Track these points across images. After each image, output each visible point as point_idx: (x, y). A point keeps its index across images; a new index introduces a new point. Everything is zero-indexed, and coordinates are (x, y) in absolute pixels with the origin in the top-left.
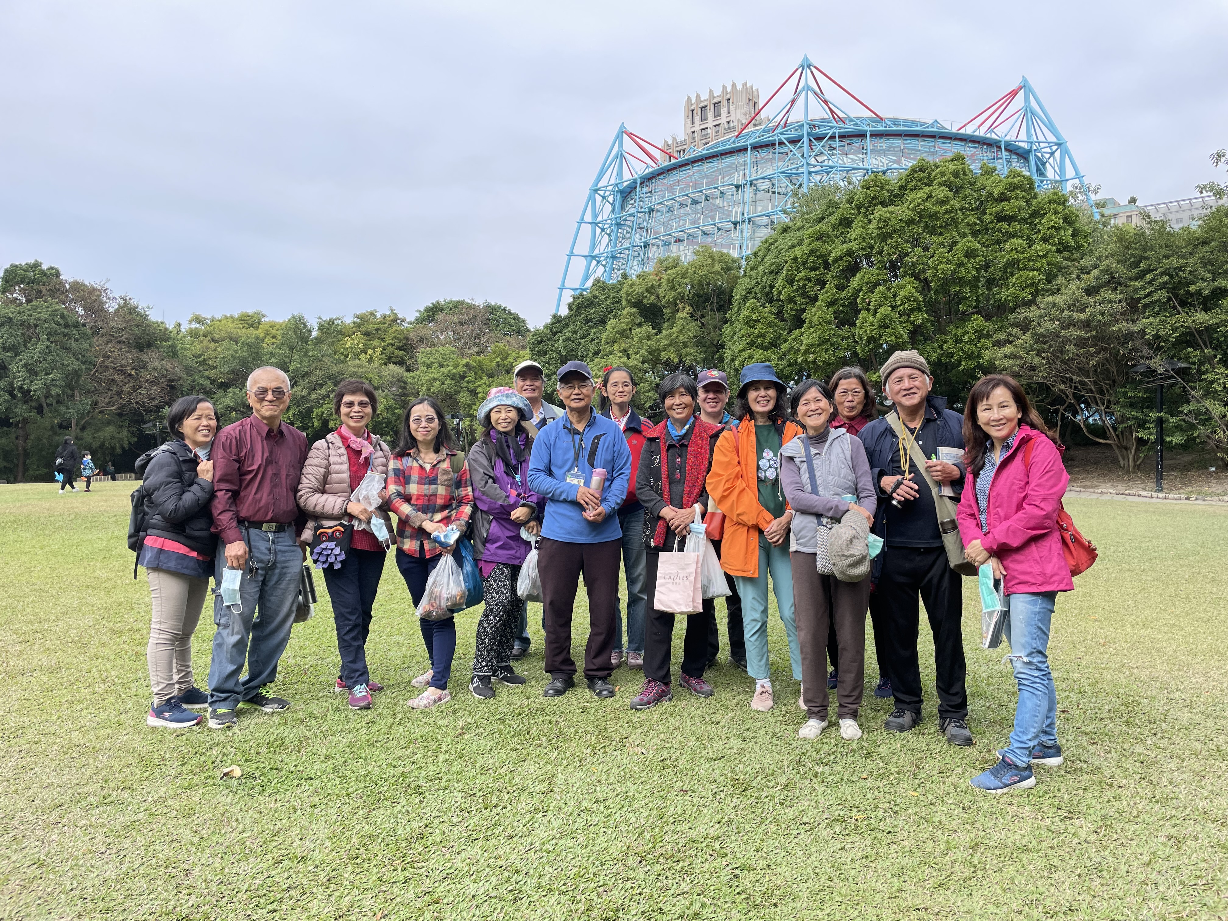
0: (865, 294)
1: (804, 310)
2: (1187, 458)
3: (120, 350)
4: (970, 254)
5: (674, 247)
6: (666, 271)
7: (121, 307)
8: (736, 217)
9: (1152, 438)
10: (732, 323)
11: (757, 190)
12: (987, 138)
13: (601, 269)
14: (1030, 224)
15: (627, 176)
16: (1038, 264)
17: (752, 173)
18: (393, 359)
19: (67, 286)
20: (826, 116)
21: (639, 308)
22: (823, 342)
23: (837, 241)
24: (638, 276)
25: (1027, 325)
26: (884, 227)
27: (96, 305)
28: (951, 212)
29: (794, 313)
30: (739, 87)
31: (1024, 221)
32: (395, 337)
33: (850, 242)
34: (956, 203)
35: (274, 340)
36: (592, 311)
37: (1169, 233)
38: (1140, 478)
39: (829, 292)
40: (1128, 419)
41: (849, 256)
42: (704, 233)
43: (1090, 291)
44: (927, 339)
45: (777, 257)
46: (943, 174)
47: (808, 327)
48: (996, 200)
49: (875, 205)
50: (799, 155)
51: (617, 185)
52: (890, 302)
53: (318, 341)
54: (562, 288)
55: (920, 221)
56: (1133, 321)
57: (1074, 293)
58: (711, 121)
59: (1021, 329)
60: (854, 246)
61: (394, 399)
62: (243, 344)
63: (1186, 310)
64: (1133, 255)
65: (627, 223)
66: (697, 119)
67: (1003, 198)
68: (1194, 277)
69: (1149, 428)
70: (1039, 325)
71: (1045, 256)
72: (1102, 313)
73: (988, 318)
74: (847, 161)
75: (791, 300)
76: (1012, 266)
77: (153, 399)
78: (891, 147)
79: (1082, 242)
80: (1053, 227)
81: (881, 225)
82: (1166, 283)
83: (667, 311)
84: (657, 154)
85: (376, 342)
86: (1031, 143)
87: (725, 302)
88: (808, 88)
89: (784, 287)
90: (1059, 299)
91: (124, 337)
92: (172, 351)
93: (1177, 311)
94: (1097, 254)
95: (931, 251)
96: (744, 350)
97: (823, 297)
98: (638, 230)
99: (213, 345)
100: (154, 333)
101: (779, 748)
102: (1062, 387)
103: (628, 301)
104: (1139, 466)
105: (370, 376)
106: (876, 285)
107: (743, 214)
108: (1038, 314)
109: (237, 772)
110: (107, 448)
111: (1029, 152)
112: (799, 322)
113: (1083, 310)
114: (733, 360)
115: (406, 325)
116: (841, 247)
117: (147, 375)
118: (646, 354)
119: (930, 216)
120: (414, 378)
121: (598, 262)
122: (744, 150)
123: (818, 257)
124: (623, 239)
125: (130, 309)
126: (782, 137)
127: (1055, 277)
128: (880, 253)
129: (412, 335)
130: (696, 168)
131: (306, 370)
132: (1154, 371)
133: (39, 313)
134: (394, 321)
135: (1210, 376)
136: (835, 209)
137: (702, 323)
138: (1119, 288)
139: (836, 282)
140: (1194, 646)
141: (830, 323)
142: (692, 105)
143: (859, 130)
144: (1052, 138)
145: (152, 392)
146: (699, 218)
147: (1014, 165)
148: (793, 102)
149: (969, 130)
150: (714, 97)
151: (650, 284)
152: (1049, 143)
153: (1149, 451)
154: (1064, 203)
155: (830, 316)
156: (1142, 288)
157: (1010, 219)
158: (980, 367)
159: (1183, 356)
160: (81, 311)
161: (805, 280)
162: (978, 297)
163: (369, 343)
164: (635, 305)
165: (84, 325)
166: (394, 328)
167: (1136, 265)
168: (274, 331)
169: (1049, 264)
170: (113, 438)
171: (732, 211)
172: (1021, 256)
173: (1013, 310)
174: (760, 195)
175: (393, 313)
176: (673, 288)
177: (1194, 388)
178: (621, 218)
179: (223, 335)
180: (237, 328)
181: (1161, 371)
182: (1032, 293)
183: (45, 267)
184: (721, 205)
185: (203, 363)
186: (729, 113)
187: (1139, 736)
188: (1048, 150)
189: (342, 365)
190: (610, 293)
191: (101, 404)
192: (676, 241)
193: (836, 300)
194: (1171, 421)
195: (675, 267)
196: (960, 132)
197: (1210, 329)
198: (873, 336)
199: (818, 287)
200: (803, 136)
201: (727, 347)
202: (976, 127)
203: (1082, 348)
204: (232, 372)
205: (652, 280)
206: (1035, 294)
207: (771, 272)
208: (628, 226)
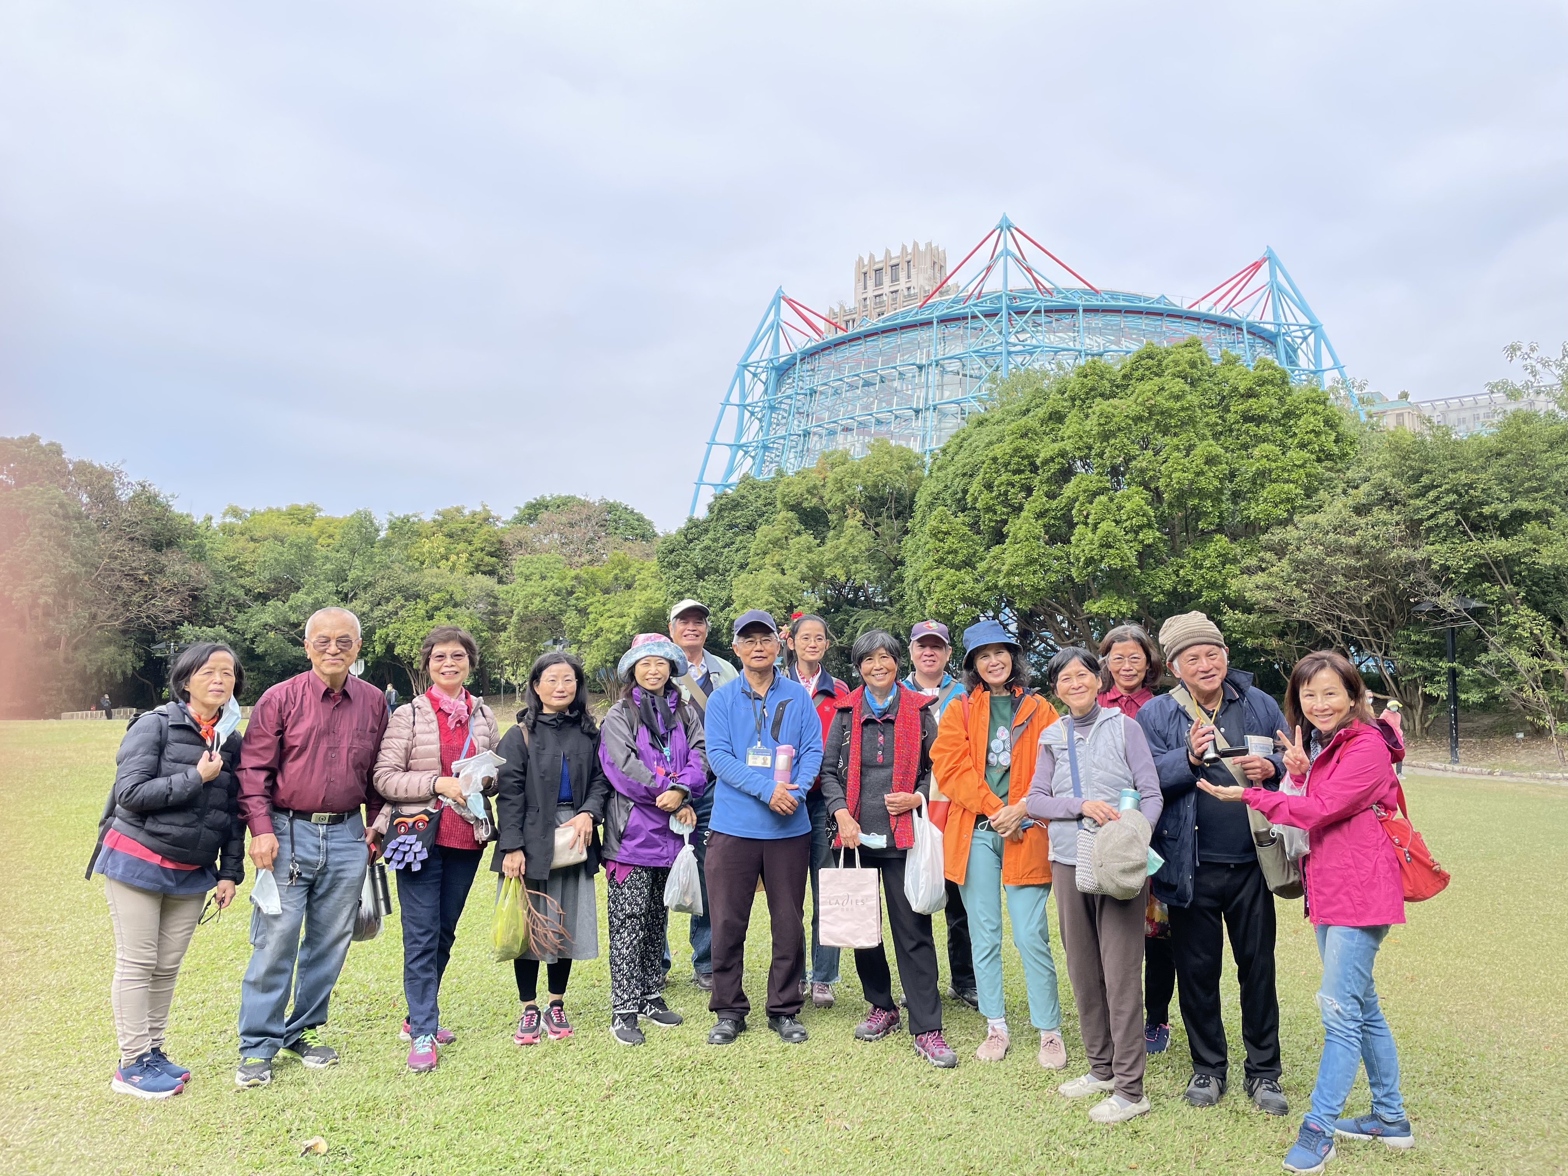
0: (1083, 504)
1: (1005, 522)
2: (1487, 721)
3: (132, 550)
4: (1211, 461)
5: (840, 438)
6: (832, 468)
7: (138, 495)
8: (918, 403)
9: (1443, 695)
10: (914, 535)
11: (944, 372)
12: (1225, 318)
13: (749, 461)
14: (1284, 425)
15: (784, 350)
16: (1294, 476)
17: (939, 351)
18: (482, 568)
19: (71, 467)
20: (1029, 286)
21: (797, 512)
22: (1031, 562)
23: (1046, 438)
24: (797, 473)
25: (1283, 549)
26: (1106, 423)
27: (105, 491)
28: (1187, 409)
29: (993, 524)
30: (922, 247)
31: (1277, 422)
32: (486, 540)
33: (1063, 440)
34: (1193, 398)
35: (331, 541)
36: (739, 514)
37: (1455, 442)
38: (1429, 744)
39: (1037, 501)
40: (1413, 671)
41: (1063, 457)
42: (879, 422)
43: (1360, 510)
44: (1160, 562)
45: (971, 456)
46: (1176, 363)
47: (1011, 543)
48: (1242, 396)
49: (1094, 397)
50: (996, 332)
51: (771, 360)
52: (1114, 515)
53: (387, 543)
54: (700, 483)
55: (1150, 418)
56: (1416, 548)
57: (1340, 512)
58: (886, 288)
59: (1276, 554)
60: (1068, 445)
61: (480, 619)
62: (291, 545)
63: (1480, 535)
64: (1411, 468)
65: (783, 406)
66: (871, 283)
67: (1250, 394)
68: (1488, 496)
69: (1439, 682)
70: (1298, 549)
71: (1302, 466)
72: (1376, 538)
73: (1234, 538)
74: (1053, 340)
75: (989, 509)
76: (1262, 477)
77: (170, 612)
78: (1108, 325)
79: (1348, 449)
80: (1313, 431)
81: (1102, 421)
82: (1454, 503)
83: (832, 517)
84: (821, 325)
85: (462, 546)
86: (1279, 325)
87: (905, 508)
88: (1007, 253)
89: (981, 492)
90: (1320, 518)
91: (139, 532)
92: (199, 552)
93: (1469, 536)
94: (1367, 465)
95: (1163, 455)
96: (931, 568)
97: (1031, 507)
98: (797, 416)
99: (252, 545)
100: (176, 529)
101: (1019, 1123)
102: (1329, 627)
103: (785, 504)
104: (1427, 729)
105: (450, 588)
106: (1095, 494)
107: (926, 399)
108: (1296, 536)
109: (323, 1147)
110: (105, 674)
111: (1276, 335)
112: (999, 537)
113: (1352, 533)
114: (916, 581)
115: (500, 525)
116: (1052, 446)
117: (162, 582)
118: (805, 570)
119: (1162, 413)
120: (508, 592)
121: (746, 452)
122: (929, 323)
123: (1023, 458)
124: (778, 425)
125: (149, 498)
126: (976, 310)
127: (1316, 490)
128: (1101, 455)
129: (507, 538)
130: (870, 343)
131: (370, 579)
132: (1443, 611)
133: (32, 500)
134: (486, 519)
135: (1512, 619)
136: (1042, 401)
137: (877, 533)
138: (1395, 507)
139: (1046, 489)
140: (1524, 983)
141: (1038, 539)
142: (864, 266)
143: (1071, 305)
144: (1304, 320)
145: (169, 603)
146: (873, 403)
147: (1259, 350)
148: (989, 268)
149: (1203, 308)
150: (891, 259)
151: (811, 484)
152: (1300, 326)
153: (1439, 710)
154: (1324, 403)
155: (1039, 530)
156: (1425, 508)
157: (1258, 420)
158: (1226, 599)
159: (1477, 592)
160: (85, 499)
161: (1008, 484)
162: (1221, 513)
163: (452, 547)
164: (792, 508)
165: (87, 517)
166: (486, 529)
167: (1416, 479)
168: (331, 530)
169: (1308, 475)
170: (114, 661)
171: (912, 396)
172: (1274, 465)
173: (1265, 530)
174: (947, 378)
175: (485, 510)
176: (841, 489)
177: (1494, 634)
178: (775, 400)
179: (266, 533)
180: (284, 524)
181: (1451, 610)
182: (1288, 511)
183: (43, 442)
184: (899, 388)
185: (238, 568)
186: (909, 277)
187: (1471, 1109)
188: (1300, 334)
189: (416, 574)
190: (762, 492)
191: (101, 617)
192: (843, 430)
193: (1047, 511)
194: (1467, 673)
195: (843, 464)
196: (1192, 309)
197: (1510, 561)
198: (1092, 558)
199: (1023, 494)
200: (1001, 309)
201: (908, 563)
202: (1211, 304)
203: (1351, 580)
204: (275, 580)
205: (815, 479)
206: (1291, 513)
207: (964, 475)
208: (785, 410)
